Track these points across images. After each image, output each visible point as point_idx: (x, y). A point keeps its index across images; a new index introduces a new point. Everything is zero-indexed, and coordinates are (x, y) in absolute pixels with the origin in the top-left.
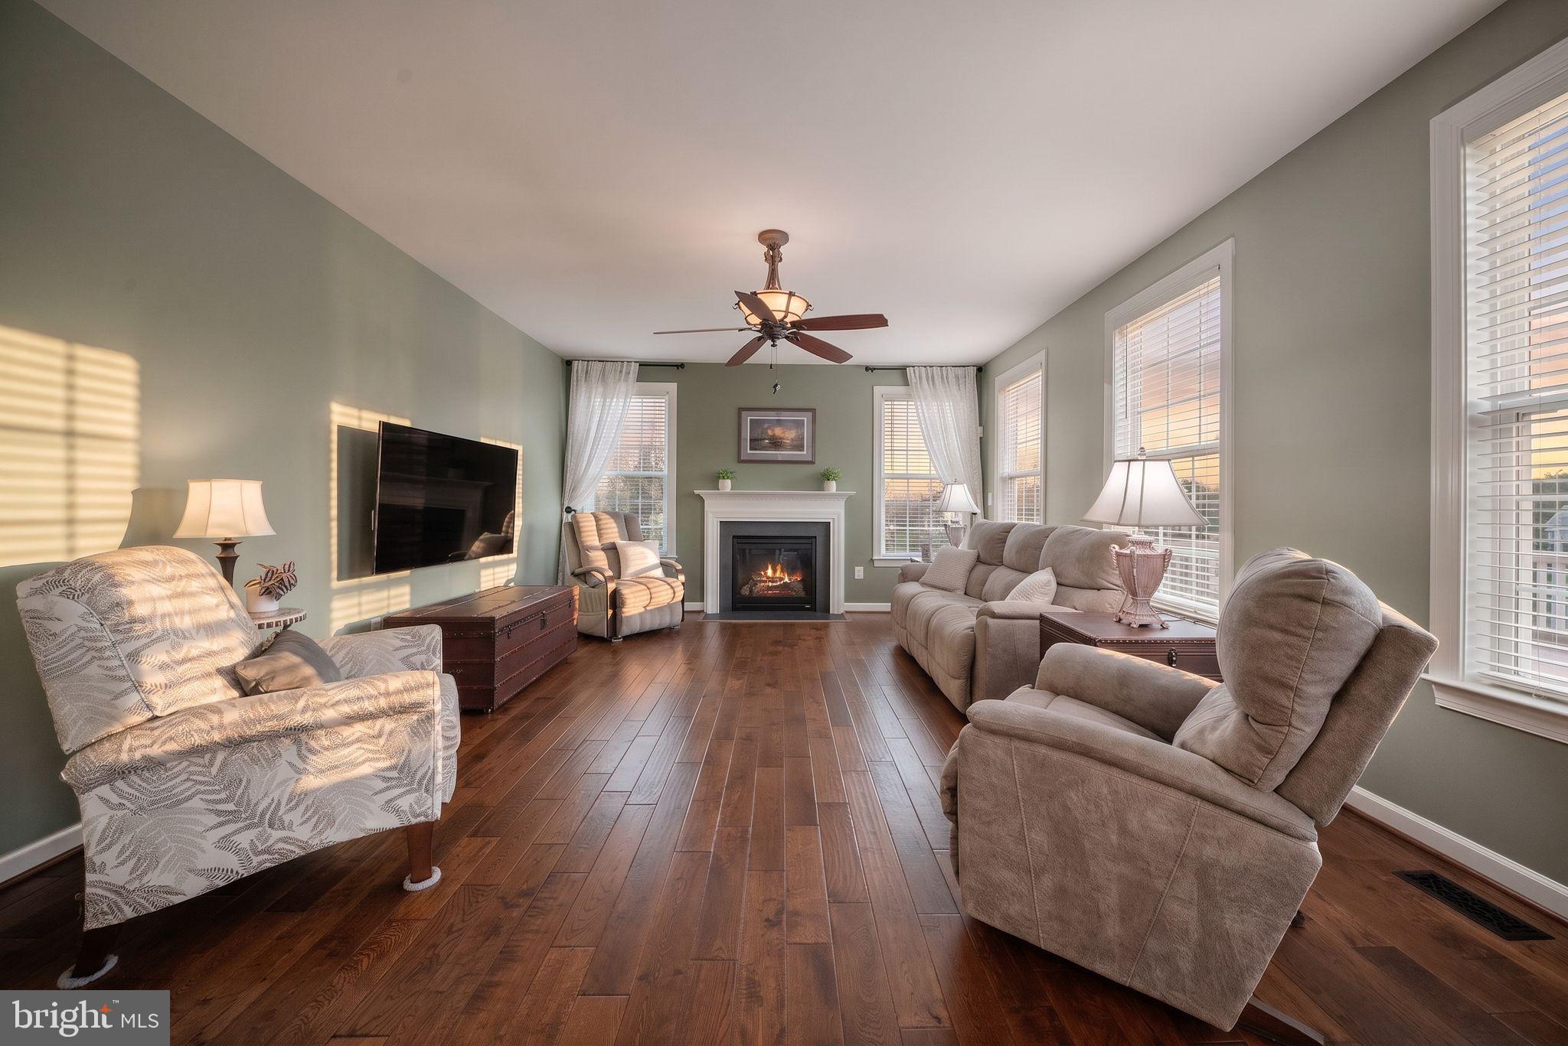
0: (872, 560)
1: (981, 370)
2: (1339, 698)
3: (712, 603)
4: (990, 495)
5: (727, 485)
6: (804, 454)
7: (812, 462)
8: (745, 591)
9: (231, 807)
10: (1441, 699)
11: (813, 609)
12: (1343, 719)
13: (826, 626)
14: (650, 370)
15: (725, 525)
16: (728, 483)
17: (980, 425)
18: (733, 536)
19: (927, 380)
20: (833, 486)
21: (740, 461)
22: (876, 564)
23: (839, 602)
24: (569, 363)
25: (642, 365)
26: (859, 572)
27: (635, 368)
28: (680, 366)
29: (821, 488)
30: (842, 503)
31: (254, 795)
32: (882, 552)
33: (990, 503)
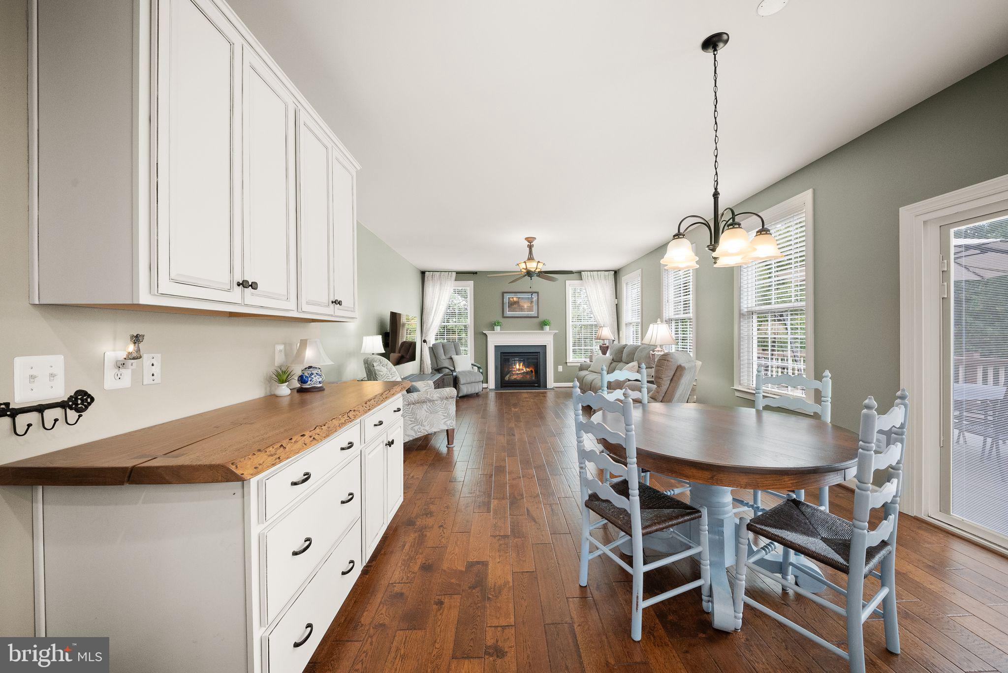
0: (566, 363)
1: (616, 273)
2: (672, 380)
3: (492, 384)
4: (621, 332)
5: (498, 328)
6: (533, 313)
7: (537, 317)
8: (507, 378)
9: (413, 420)
10: (737, 394)
11: (539, 386)
12: (672, 384)
13: (546, 393)
14: (461, 275)
15: (497, 348)
16: (499, 327)
17: (616, 298)
18: (501, 353)
19: (591, 277)
20: (547, 328)
21: (504, 317)
22: (568, 365)
23: (551, 383)
24: (423, 273)
25: (458, 273)
26: (560, 368)
27: (454, 274)
28: (476, 273)
29: (542, 329)
30: (552, 337)
31: (418, 417)
32: (572, 359)
33: (621, 336)
